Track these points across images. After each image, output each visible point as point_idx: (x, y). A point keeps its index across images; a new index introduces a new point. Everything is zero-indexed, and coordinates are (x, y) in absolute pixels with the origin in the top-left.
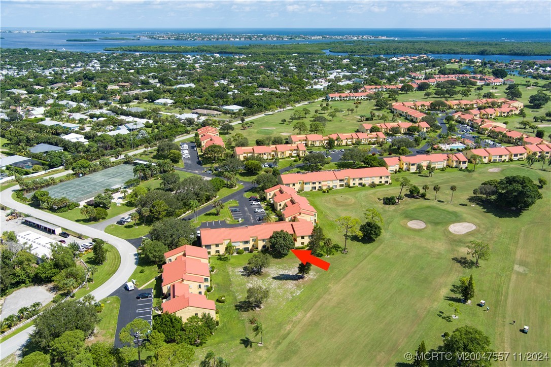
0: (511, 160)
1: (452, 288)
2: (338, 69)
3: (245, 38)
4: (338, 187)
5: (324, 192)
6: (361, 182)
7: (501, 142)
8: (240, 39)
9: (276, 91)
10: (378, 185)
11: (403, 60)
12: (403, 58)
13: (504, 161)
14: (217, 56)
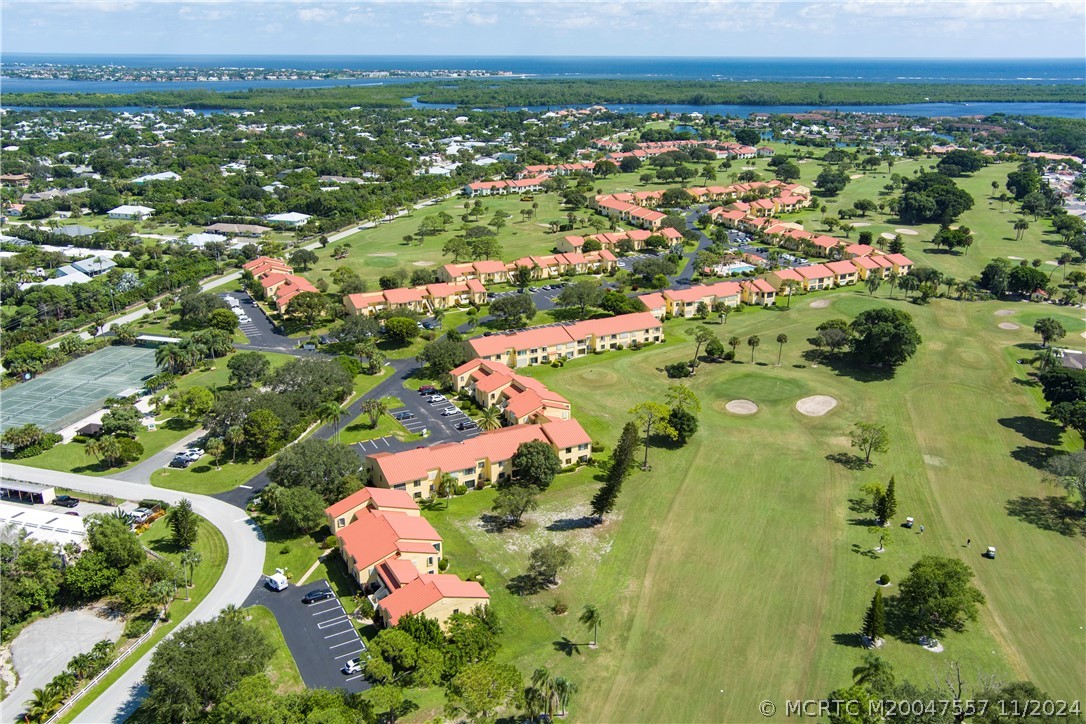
0: (837, 285)
1: (851, 504)
2: (454, 134)
3: (231, 76)
4: (576, 356)
5: (555, 366)
6: (613, 341)
7: (807, 255)
8: (220, 78)
9: (361, 182)
10: (645, 345)
11: (566, 117)
12: (564, 112)
13: (826, 289)
14: (191, 112)
